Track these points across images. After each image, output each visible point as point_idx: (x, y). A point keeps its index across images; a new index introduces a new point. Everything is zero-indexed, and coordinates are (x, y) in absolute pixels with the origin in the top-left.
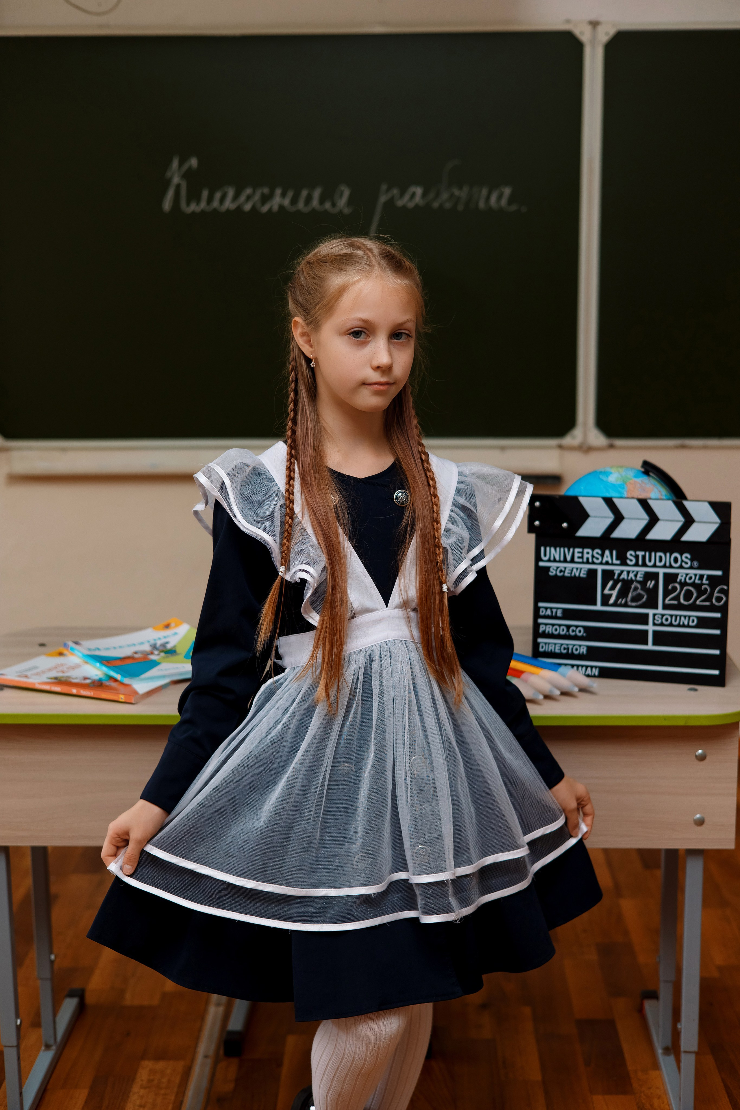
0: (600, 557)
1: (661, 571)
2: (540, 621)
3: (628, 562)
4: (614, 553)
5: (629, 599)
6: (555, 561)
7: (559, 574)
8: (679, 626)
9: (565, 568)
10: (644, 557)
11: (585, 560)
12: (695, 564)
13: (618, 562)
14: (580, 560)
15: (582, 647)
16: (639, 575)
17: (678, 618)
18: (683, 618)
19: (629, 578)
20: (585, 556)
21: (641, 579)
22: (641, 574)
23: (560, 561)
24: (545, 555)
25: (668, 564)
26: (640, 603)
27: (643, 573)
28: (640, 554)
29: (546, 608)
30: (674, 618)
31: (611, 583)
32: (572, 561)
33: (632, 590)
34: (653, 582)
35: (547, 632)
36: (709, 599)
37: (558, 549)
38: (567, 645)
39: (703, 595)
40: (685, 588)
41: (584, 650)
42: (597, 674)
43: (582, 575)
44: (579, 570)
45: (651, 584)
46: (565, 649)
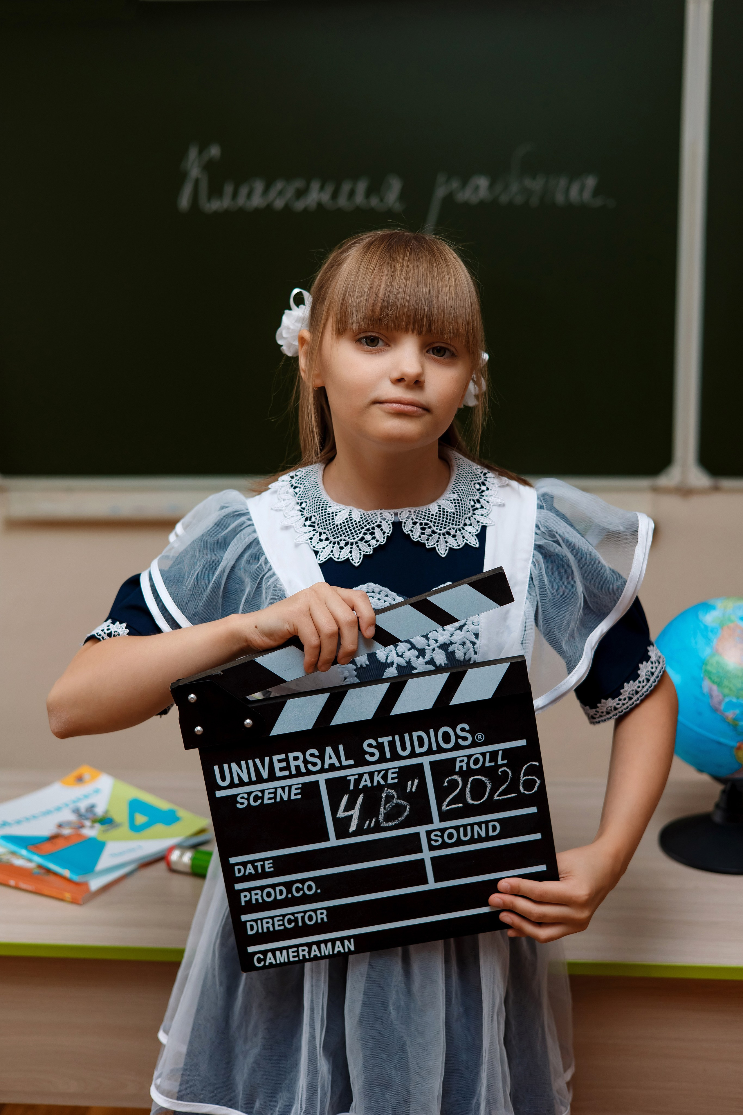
0: (318, 761)
1: (426, 761)
2: (238, 886)
3: (367, 757)
4: (341, 747)
5: (381, 818)
6: (242, 783)
7: (253, 803)
8: (472, 841)
9: (263, 792)
10: (392, 744)
11: (294, 772)
12: (480, 737)
13: (351, 762)
14: (286, 773)
15: (319, 912)
16: (390, 776)
17: (469, 828)
18: (476, 828)
19: (375, 784)
20: (293, 764)
21: (396, 781)
22: (393, 773)
23: (251, 783)
24: (223, 779)
25: (434, 748)
26: (401, 819)
27: (396, 770)
28: (385, 740)
29: (244, 864)
30: (461, 829)
31: (346, 798)
32: (272, 777)
33: (383, 802)
34: (416, 781)
35: (254, 902)
36: (513, 787)
37: (243, 763)
38: (293, 914)
39: (504, 785)
40: (470, 780)
41: (323, 917)
42: (352, 948)
43: (293, 797)
44: (287, 789)
46: (290, 921)
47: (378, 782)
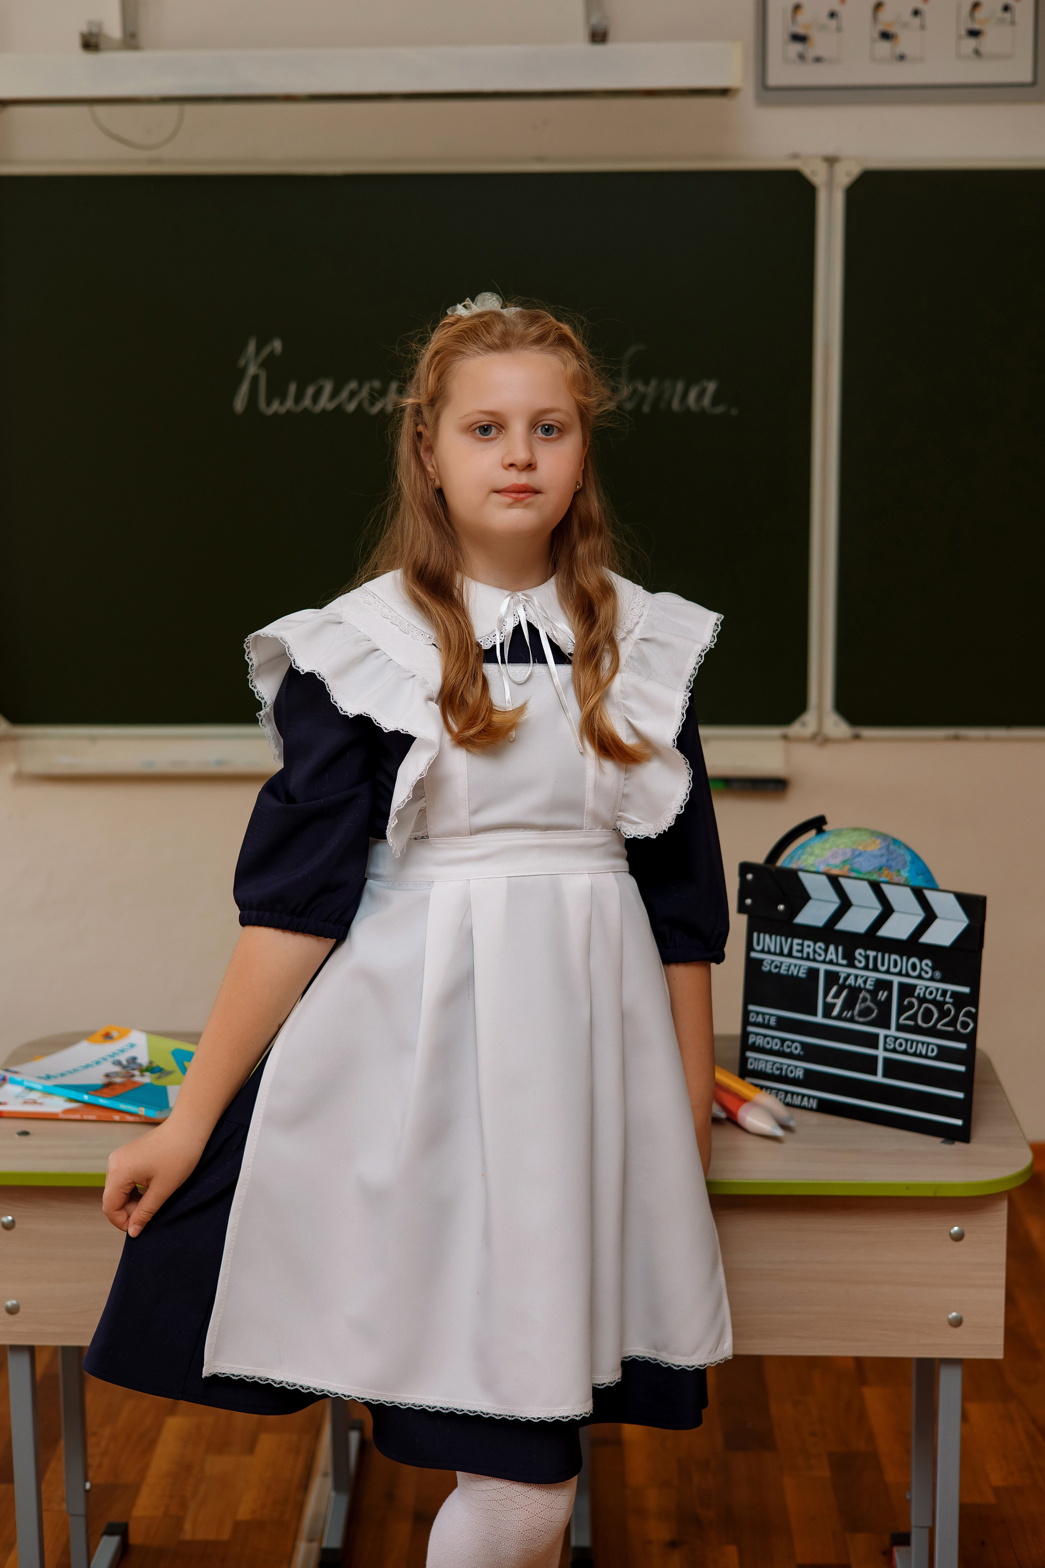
0: (823, 954)
1: (896, 980)
2: (750, 1029)
3: (857, 963)
4: (840, 950)
5: (856, 1013)
6: (769, 952)
7: (774, 970)
8: (915, 1054)
9: (781, 963)
10: (875, 958)
11: (805, 955)
12: (938, 975)
13: (845, 962)
14: (800, 955)
15: (798, 1069)
16: (869, 982)
17: (915, 1044)
18: (920, 1045)
19: (857, 985)
20: (806, 950)
21: (871, 988)
22: (872, 981)
23: (775, 954)
24: (758, 944)
25: (904, 972)
26: (869, 1018)
27: (874, 979)
28: (872, 954)
29: (758, 1014)
30: (909, 1043)
31: (835, 988)
32: (790, 954)
33: (859, 1001)
34: (885, 994)
35: (757, 1044)
36: (953, 1023)
37: (774, 937)
38: (781, 1064)
39: (946, 1017)
40: (924, 1006)
41: (800, 1074)
42: (815, 1106)
43: (801, 974)
44: (797, 967)
45: (882, 996)
46: (777, 1069)
47: (860, 986)
